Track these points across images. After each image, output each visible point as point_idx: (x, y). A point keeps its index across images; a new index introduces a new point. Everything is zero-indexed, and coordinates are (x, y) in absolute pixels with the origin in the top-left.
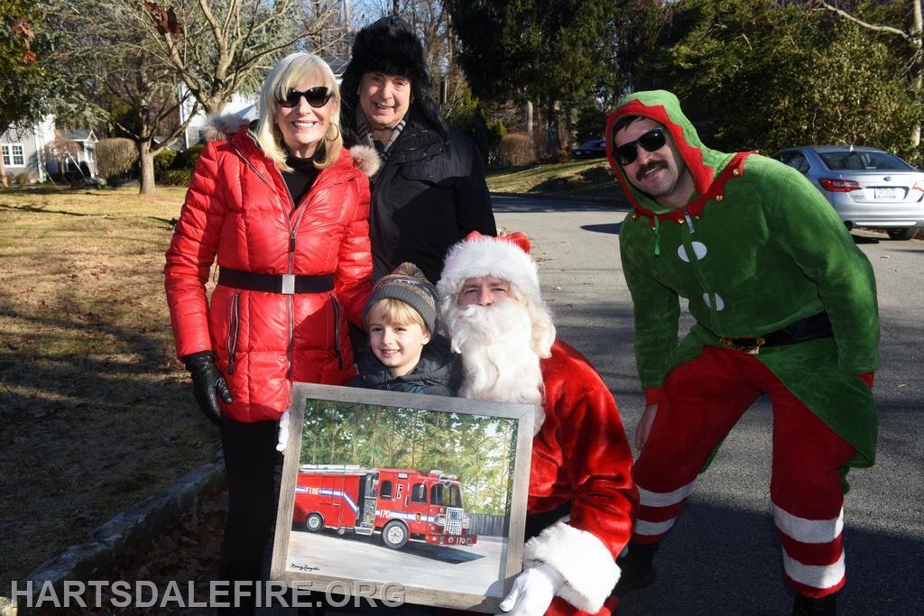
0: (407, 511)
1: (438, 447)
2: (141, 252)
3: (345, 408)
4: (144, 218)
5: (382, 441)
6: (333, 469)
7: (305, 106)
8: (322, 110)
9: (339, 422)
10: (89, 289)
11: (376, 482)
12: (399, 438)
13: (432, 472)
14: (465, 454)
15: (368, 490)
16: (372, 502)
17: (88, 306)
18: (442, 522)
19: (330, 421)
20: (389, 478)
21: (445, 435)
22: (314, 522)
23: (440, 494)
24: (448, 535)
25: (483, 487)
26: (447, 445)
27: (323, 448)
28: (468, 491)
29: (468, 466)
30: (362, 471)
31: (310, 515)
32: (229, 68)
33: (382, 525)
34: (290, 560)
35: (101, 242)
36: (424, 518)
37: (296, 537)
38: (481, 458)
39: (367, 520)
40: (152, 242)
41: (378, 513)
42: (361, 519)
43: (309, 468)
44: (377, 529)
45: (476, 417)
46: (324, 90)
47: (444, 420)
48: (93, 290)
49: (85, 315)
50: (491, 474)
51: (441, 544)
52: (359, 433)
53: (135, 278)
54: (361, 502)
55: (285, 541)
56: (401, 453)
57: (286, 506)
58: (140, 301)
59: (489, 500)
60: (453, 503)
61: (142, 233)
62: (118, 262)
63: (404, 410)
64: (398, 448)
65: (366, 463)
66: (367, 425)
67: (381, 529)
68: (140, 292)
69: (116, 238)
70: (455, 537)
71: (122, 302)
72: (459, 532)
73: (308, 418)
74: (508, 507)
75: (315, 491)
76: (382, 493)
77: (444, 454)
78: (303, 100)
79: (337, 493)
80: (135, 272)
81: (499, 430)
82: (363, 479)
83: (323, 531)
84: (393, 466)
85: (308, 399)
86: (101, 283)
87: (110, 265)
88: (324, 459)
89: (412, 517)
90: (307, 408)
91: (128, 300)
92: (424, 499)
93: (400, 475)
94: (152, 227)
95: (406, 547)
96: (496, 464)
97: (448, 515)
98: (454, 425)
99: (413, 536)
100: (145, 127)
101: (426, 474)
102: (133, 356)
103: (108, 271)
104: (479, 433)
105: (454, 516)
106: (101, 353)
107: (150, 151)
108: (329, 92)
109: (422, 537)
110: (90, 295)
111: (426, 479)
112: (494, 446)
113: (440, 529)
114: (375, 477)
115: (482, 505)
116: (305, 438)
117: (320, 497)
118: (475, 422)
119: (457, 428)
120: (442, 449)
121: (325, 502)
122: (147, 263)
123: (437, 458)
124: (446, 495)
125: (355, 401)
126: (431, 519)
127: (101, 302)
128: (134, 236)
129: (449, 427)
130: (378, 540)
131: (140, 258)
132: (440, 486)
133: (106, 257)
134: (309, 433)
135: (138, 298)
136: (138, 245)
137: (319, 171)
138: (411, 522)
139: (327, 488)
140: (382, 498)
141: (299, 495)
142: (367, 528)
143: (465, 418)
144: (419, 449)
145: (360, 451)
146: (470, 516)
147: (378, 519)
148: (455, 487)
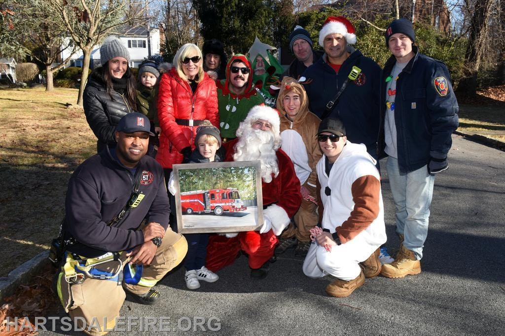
0: (221, 203)
1: (229, 180)
2: (54, 119)
3: (193, 171)
4: (52, 103)
5: (208, 180)
6: (193, 192)
7: (192, 63)
8: (197, 64)
9: (192, 176)
10: (33, 135)
11: (209, 195)
12: (214, 178)
13: (228, 188)
14: (238, 181)
15: (206, 198)
16: (208, 201)
17: (35, 143)
18: (234, 204)
19: (188, 176)
20: (213, 193)
21: (230, 175)
22: (189, 211)
23: (232, 195)
24: (237, 209)
25: (246, 190)
26: (232, 178)
27: (188, 186)
28: (241, 193)
29: (240, 184)
30: (203, 192)
31: (188, 209)
32: (94, 33)
33: (214, 209)
34: (184, 225)
35: (33, 114)
36: (227, 204)
37: (184, 217)
38: (244, 181)
39: (208, 208)
40: (58, 114)
41: (211, 205)
42: (206, 207)
43: (184, 194)
44: (212, 210)
45: (240, 167)
46: (197, 57)
47: (229, 170)
48: (35, 136)
49: (35, 147)
50: (248, 186)
51: (235, 211)
52: (200, 179)
53: (54, 130)
54: (205, 202)
55: (181, 219)
56: (216, 183)
57: (179, 208)
58: (59, 141)
59: (249, 195)
60: (237, 197)
61: (52, 110)
62: (43, 123)
63: (214, 169)
64: (215, 182)
65: (204, 189)
66: (202, 175)
67: (214, 210)
68: (59, 137)
69: (40, 112)
70: (239, 209)
71: (52, 141)
72: (240, 207)
73: (180, 176)
74: (256, 196)
75: (188, 201)
76: (212, 198)
77: (231, 182)
78: (191, 60)
79: (196, 200)
80: (53, 128)
81: (249, 171)
82: (204, 194)
83: (193, 213)
84: (214, 189)
85: (179, 170)
86: (38, 132)
87: (40, 124)
88: (189, 189)
89: (223, 204)
90: (179, 173)
91: (54, 140)
92: (227, 198)
93: (217, 191)
94: (56, 107)
95: (223, 214)
96: (250, 182)
97: (236, 202)
98: (233, 171)
99: (225, 210)
100: (49, 59)
101: (226, 189)
102: (65, 164)
103: (40, 127)
104: (242, 173)
105: (238, 202)
106: (49, 163)
107: (51, 70)
108: (199, 58)
109: (228, 210)
110: (35, 138)
111: (226, 191)
112: (248, 176)
113: (234, 207)
114: (208, 193)
115: (247, 197)
116: (180, 184)
117: (190, 202)
118: (240, 169)
119: (234, 172)
120: (230, 180)
121: (192, 204)
122: (58, 124)
123: (229, 183)
124: (234, 195)
125: (196, 168)
126: (230, 204)
127: (41, 141)
128: (48, 111)
129: (231, 172)
130: (213, 214)
131: (54, 121)
132: (231, 193)
133: (37, 121)
134: (182, 182)
135: (58, 139)
136: (52, 115)
137: (197, 84)
138: (223, 206)
139: (192, 199)
140: (212, 199)
141: (182, 203)
142: (208, 210)
143: (237, 169)
144: (222, 181)
145: (201, 185)
146: (243, 201)
147: (212, 207)
148: (237, 192)
